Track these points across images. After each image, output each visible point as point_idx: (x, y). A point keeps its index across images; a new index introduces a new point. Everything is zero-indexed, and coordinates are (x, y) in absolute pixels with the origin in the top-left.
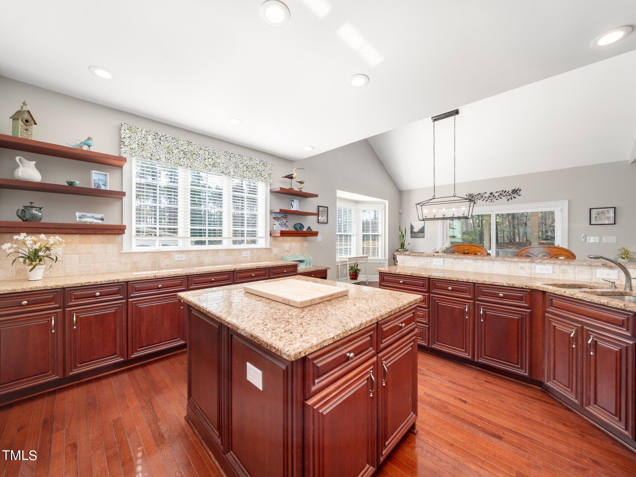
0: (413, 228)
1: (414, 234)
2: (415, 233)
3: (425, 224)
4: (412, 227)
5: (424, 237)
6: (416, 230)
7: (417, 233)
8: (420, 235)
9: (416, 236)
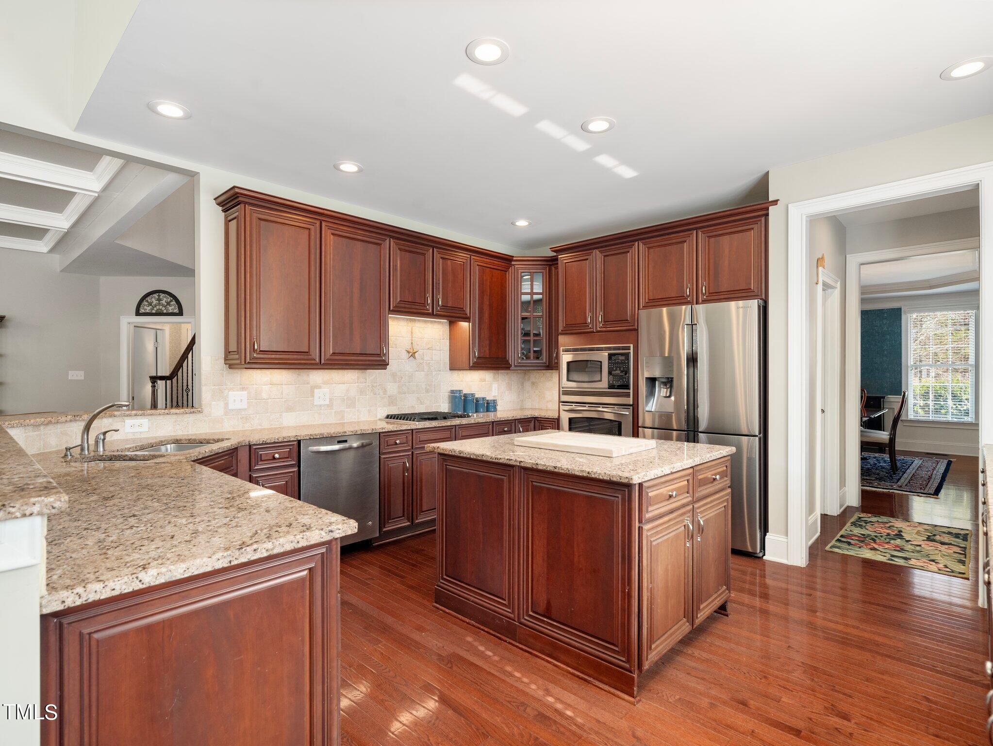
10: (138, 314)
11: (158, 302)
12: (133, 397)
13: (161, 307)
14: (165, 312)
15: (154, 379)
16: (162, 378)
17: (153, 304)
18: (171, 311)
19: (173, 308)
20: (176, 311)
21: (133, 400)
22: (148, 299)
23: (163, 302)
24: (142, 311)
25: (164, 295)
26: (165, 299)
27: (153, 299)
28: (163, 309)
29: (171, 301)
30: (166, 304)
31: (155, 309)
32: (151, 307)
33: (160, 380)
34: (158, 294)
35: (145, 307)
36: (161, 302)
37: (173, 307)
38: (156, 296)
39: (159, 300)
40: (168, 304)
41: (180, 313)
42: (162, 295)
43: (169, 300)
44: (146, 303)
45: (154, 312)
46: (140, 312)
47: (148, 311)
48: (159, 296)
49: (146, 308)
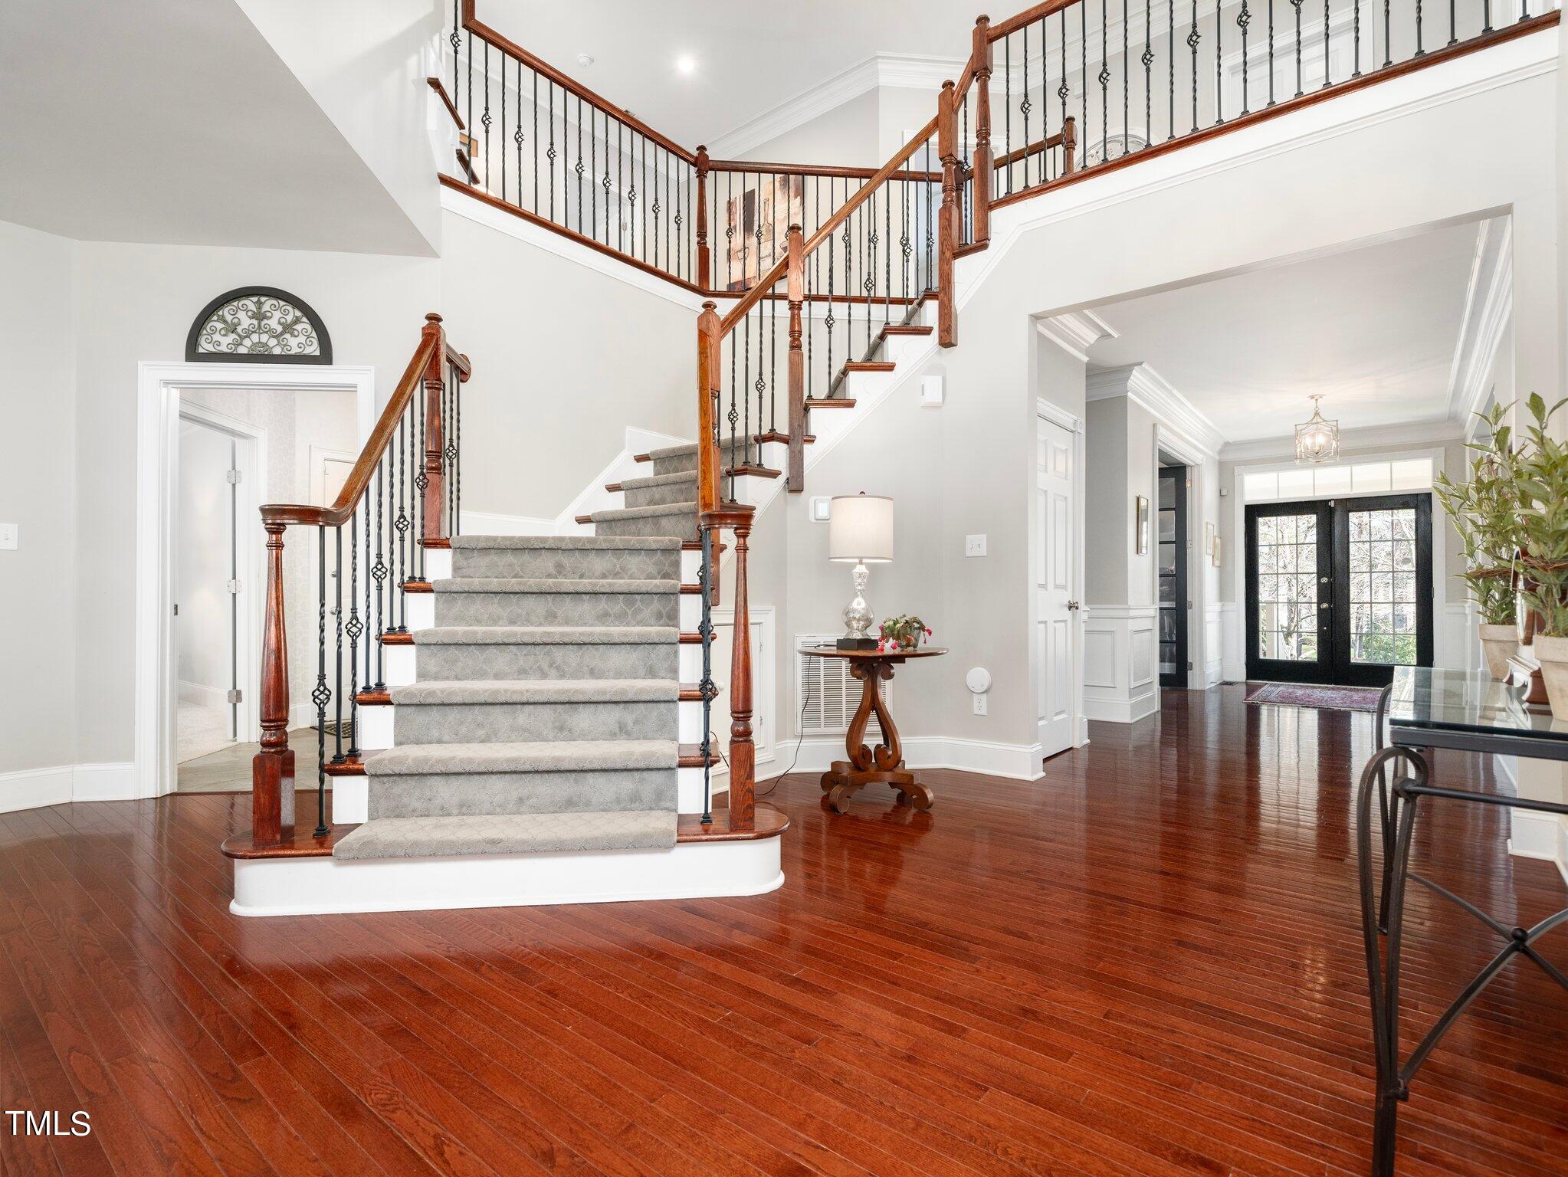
10: (193, 353)
11: (255, 322)
12: (176, 607)
13: (264, 338)
14: (277, 351)
15: (277, 518)
16: (308, 515)
17: (239, 329)
18: (295, 350)
19: (303, 341)
20: (314, 349)
21: (176, 614)
22: (226, 312)
23: (273, 323)
24: (205, 346)
25: (274, 302)
26: (278, 314)
27: (242, 314)
28: (273, 342)
29: (297, 321)
30: (280, 329)
31: (247, 342)
32: (234, 336)
33: (303, 521)
34: (255, 299)
35: (217, 337)
36: (265, 321)
37: (302, 339)
38: (250, 303)
39: (260, 316)
40: (288, 328)
41: (325, 356)
42: (268, 304)
43: (290, 318)
44: (219, 325)
45: (242, 350)
46: (201, 350)
47: (224, 349)
48: (259, 304)
49: (216, 339)
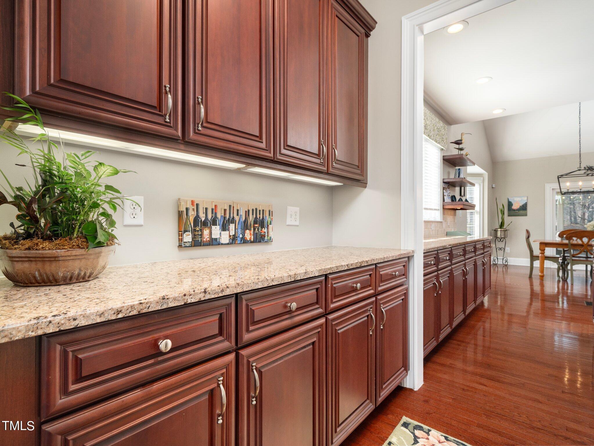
0: (512, 205)
1: (513, 212)
2: (514, 210)
3: (528, 200)
4: (510, 204)
5: (526, 215)
6: (515, 206)
7: (517, 210)
8: (522, 212)
9: (515, 214)
